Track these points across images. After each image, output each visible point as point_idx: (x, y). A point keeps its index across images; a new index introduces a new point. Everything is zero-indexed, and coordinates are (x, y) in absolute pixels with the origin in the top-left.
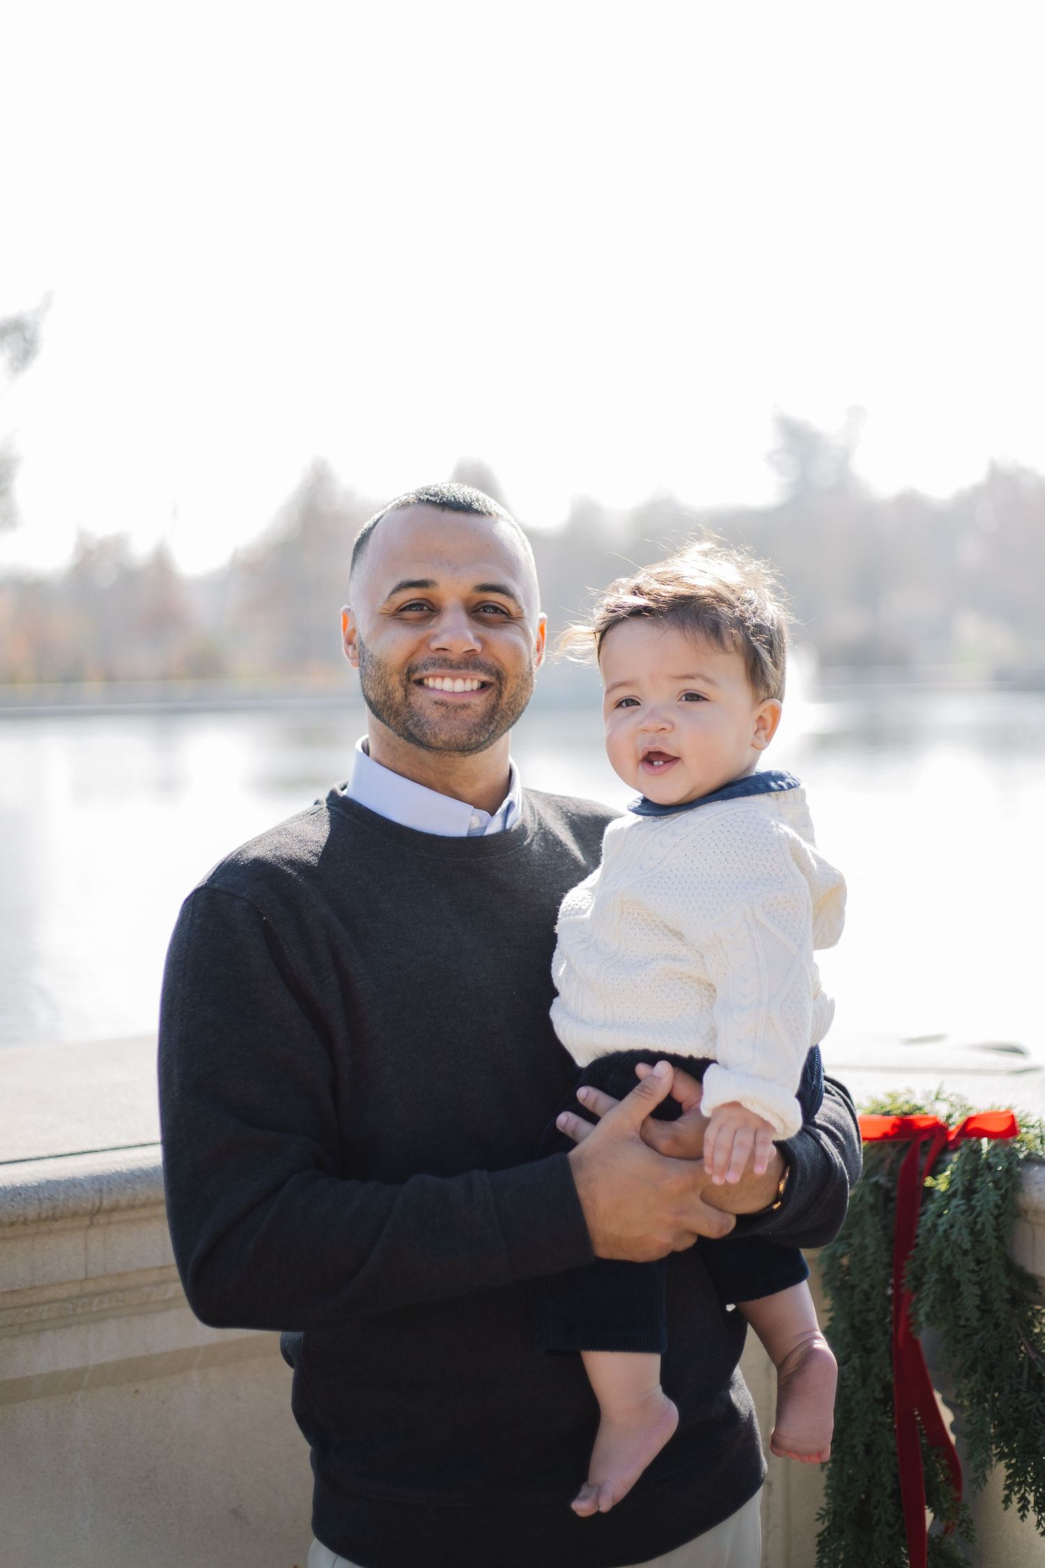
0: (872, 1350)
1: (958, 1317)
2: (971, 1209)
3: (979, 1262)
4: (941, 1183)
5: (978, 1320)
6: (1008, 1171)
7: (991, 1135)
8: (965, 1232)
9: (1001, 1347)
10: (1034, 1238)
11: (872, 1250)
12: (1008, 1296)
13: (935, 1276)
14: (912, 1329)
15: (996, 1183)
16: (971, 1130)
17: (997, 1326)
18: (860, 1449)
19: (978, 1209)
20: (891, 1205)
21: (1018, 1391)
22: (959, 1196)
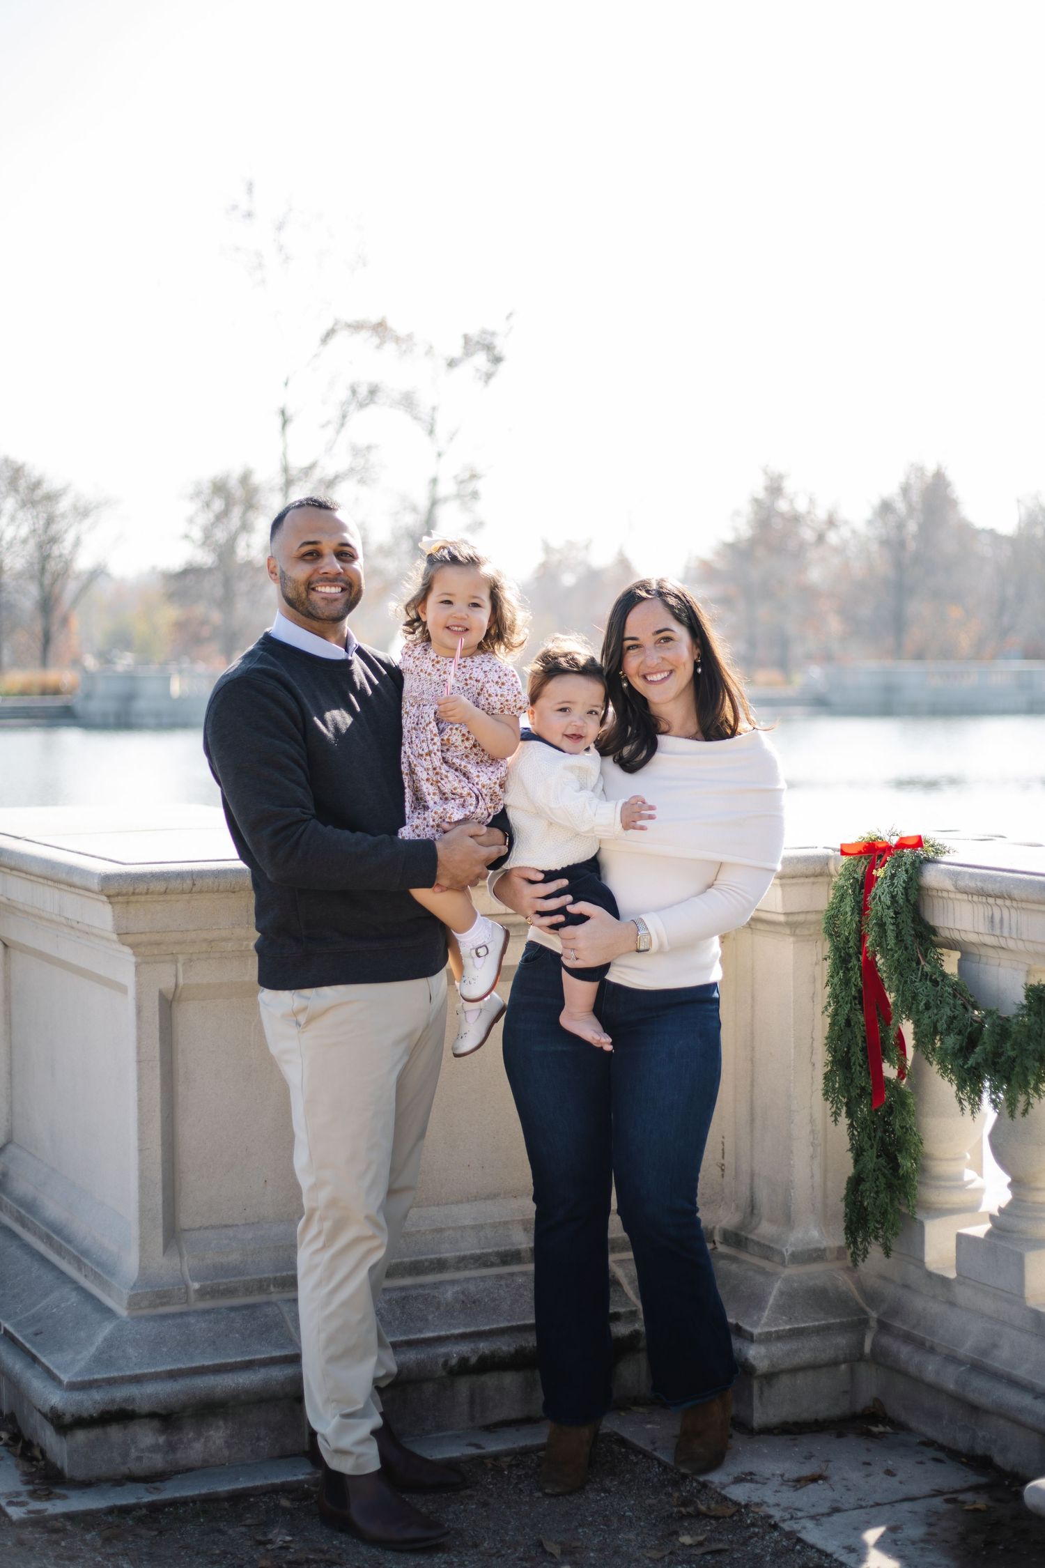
0: (852, 969)
1: (888, 945)
2: (893, 884)
3: (896, 913)
4: (879, 873)
5: (896, 944)
6: (913, 863)
7: (908, 846)
8: (888, 896)
9: (908, 960)
10: (933, 906)
11: (850, 914)
12: (913, 933)
13: (875, 921)
14: (868, 955)
15: (907, 871)
16: (901, 845)
17: (906, 948)
18: (842, 1022)
19: (896, 884)
20: (863, 891)
21: (915, 981)
22: (888, 878)
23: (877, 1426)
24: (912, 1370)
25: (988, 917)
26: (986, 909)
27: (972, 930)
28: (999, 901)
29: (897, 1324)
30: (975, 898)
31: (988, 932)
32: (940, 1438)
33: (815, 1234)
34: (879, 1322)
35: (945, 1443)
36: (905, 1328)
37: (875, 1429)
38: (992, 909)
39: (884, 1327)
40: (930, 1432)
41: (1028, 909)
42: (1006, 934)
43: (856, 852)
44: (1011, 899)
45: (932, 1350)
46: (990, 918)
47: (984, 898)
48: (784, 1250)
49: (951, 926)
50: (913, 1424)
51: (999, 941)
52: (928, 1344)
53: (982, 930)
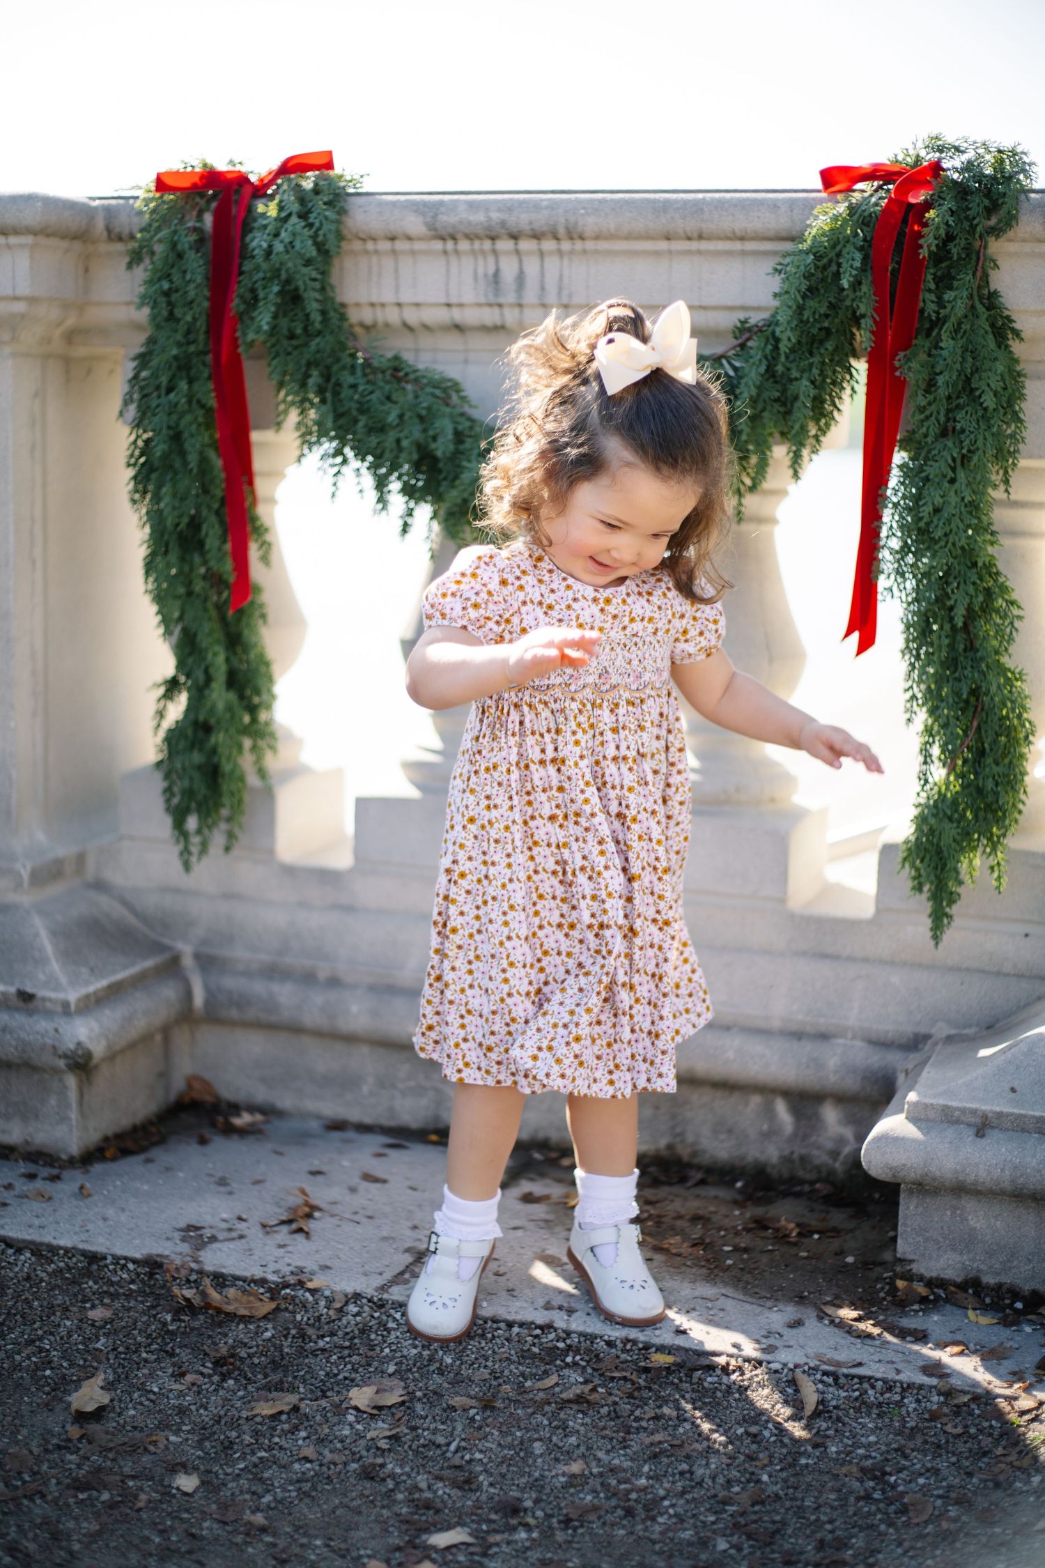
3: (321, 272)
5: (321, 323)
6: (335, 193)
8: (310, 242)
9: (334, 352)
10: (342, 269)
11: (194, 285)
13: (273, 290)
15: (328, 204)
16: (292, 167)
17: (331, 332)
19: (317, 225)
22: (293, 217)
23: (238, 1115)
24: (311, 1018)
25: (486, 275)
26: (481, 262)
27: (443, 300)
28: (525, 245)
29: (239, 953)
30: (464, 245)
31: (482, 300)
32: (355, 1115)
33: (41, 836)
34: (197, 956)
35: (368, 1120)
36: (263, 957)
37: (237, 1122)
38: (497, 262)
39: (207, 962)
40: (332, 1108)
41: (597, 252)
42: (530, 296)
43: (187, 184)
44: (574, 234)
45: (334, 982)
46: (491, 279)
47: (487, 245)
48: (18, 866)
49: (388, 296)
50: (285, 1101)
51: (502, 315)
52: (322, 975)
53: (468, 296)
